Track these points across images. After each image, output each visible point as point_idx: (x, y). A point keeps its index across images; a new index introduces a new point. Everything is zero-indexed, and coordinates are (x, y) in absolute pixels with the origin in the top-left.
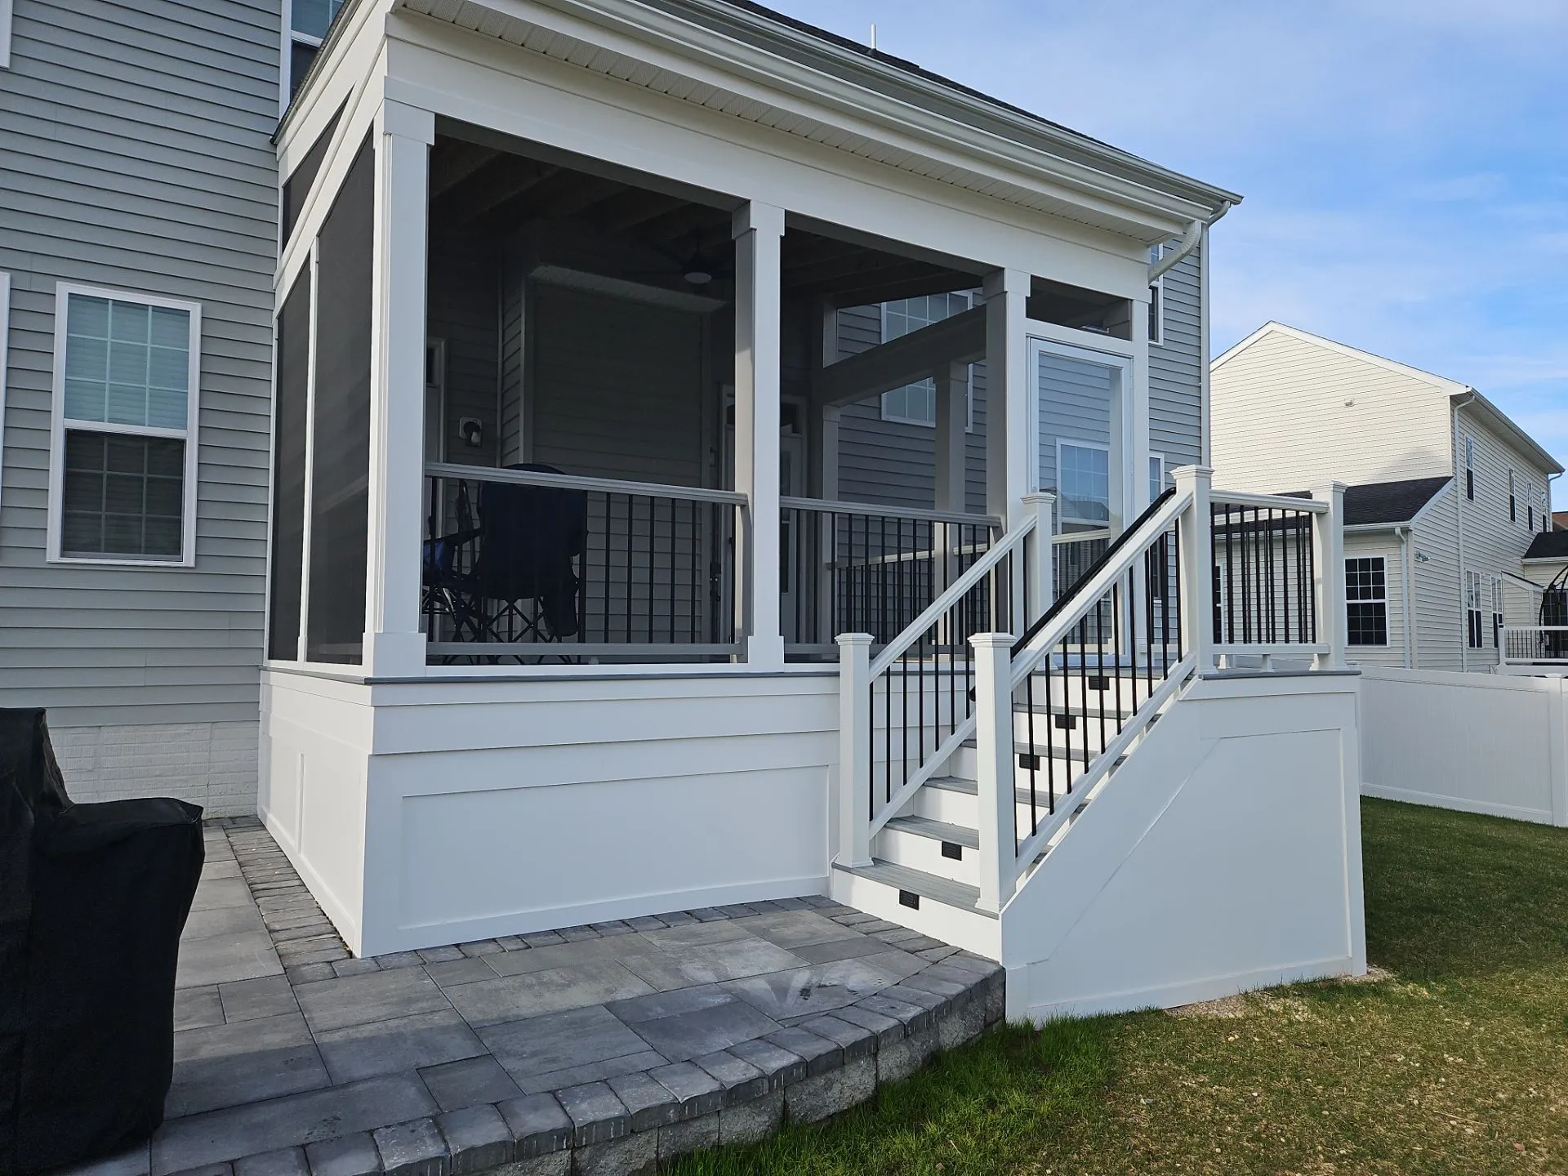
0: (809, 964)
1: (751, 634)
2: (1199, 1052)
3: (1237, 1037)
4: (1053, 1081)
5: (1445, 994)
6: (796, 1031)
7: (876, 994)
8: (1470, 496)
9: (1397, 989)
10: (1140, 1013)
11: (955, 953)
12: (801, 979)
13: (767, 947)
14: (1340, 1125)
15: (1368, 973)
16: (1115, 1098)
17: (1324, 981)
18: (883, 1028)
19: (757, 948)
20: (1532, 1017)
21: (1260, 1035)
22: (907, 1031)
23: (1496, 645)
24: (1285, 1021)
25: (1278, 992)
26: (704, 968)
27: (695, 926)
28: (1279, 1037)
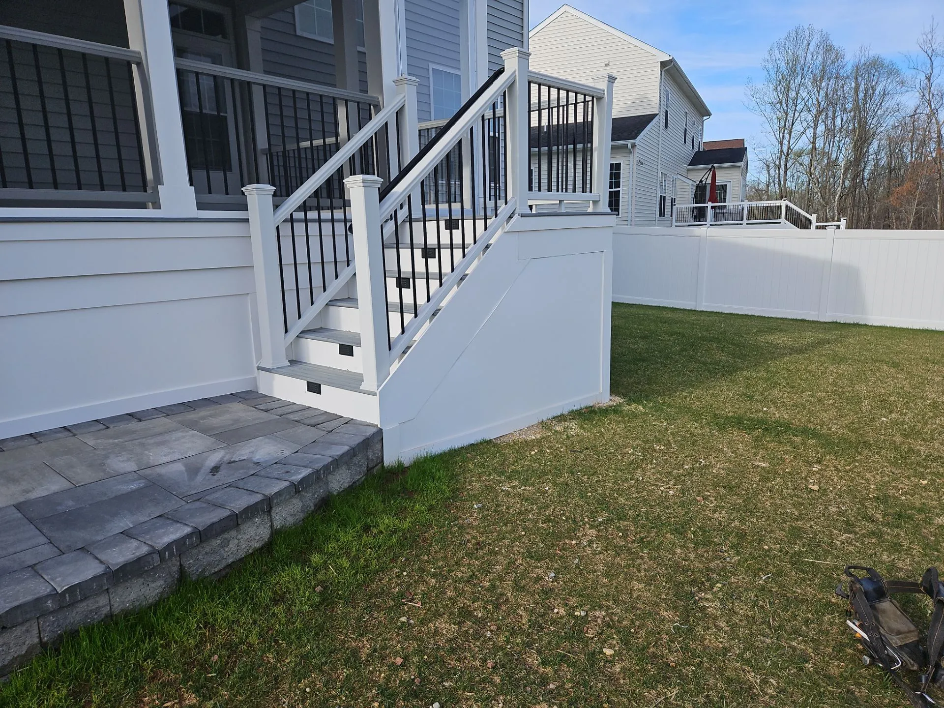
0: (225, 445)
1: (161, 183)
2: (513, 465)
3: (536, 451)
4: (414, 503)
5: (652, 408)
6: (198, 504)
7: (276, 463)
8: (666, 127)
9: (626, 408)
10: (477, 444)
11: (347, 423)
12: (214, 459)
13: (193, 436)
14: (598, 501)
15: (611, 400)
16: (457, 507)
17: (586, 408)
18: (276, 490)
19: (183, 437)
20: (697, 416)
21: (550, 448)
22: (297, 489)
23: (671, 216)
24: (565, 436)
25: (560, 418)
26: (128, 460)
27: (133, 425)
28: (562, 448)
